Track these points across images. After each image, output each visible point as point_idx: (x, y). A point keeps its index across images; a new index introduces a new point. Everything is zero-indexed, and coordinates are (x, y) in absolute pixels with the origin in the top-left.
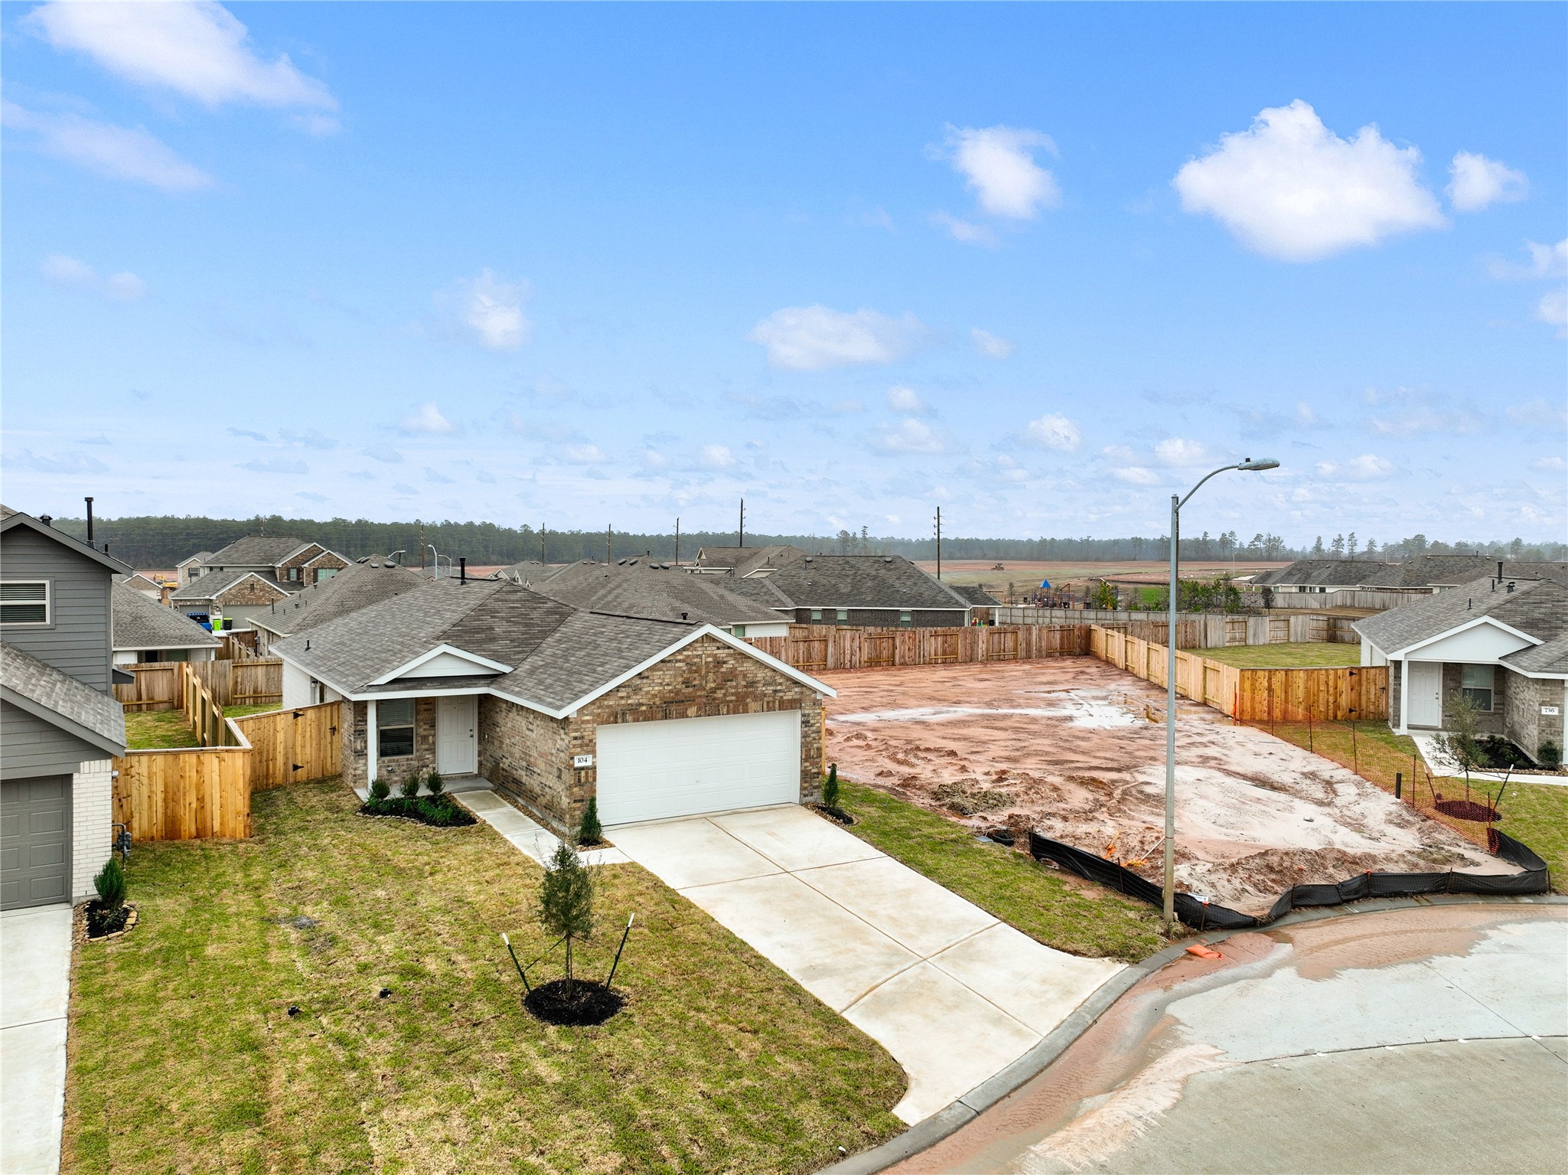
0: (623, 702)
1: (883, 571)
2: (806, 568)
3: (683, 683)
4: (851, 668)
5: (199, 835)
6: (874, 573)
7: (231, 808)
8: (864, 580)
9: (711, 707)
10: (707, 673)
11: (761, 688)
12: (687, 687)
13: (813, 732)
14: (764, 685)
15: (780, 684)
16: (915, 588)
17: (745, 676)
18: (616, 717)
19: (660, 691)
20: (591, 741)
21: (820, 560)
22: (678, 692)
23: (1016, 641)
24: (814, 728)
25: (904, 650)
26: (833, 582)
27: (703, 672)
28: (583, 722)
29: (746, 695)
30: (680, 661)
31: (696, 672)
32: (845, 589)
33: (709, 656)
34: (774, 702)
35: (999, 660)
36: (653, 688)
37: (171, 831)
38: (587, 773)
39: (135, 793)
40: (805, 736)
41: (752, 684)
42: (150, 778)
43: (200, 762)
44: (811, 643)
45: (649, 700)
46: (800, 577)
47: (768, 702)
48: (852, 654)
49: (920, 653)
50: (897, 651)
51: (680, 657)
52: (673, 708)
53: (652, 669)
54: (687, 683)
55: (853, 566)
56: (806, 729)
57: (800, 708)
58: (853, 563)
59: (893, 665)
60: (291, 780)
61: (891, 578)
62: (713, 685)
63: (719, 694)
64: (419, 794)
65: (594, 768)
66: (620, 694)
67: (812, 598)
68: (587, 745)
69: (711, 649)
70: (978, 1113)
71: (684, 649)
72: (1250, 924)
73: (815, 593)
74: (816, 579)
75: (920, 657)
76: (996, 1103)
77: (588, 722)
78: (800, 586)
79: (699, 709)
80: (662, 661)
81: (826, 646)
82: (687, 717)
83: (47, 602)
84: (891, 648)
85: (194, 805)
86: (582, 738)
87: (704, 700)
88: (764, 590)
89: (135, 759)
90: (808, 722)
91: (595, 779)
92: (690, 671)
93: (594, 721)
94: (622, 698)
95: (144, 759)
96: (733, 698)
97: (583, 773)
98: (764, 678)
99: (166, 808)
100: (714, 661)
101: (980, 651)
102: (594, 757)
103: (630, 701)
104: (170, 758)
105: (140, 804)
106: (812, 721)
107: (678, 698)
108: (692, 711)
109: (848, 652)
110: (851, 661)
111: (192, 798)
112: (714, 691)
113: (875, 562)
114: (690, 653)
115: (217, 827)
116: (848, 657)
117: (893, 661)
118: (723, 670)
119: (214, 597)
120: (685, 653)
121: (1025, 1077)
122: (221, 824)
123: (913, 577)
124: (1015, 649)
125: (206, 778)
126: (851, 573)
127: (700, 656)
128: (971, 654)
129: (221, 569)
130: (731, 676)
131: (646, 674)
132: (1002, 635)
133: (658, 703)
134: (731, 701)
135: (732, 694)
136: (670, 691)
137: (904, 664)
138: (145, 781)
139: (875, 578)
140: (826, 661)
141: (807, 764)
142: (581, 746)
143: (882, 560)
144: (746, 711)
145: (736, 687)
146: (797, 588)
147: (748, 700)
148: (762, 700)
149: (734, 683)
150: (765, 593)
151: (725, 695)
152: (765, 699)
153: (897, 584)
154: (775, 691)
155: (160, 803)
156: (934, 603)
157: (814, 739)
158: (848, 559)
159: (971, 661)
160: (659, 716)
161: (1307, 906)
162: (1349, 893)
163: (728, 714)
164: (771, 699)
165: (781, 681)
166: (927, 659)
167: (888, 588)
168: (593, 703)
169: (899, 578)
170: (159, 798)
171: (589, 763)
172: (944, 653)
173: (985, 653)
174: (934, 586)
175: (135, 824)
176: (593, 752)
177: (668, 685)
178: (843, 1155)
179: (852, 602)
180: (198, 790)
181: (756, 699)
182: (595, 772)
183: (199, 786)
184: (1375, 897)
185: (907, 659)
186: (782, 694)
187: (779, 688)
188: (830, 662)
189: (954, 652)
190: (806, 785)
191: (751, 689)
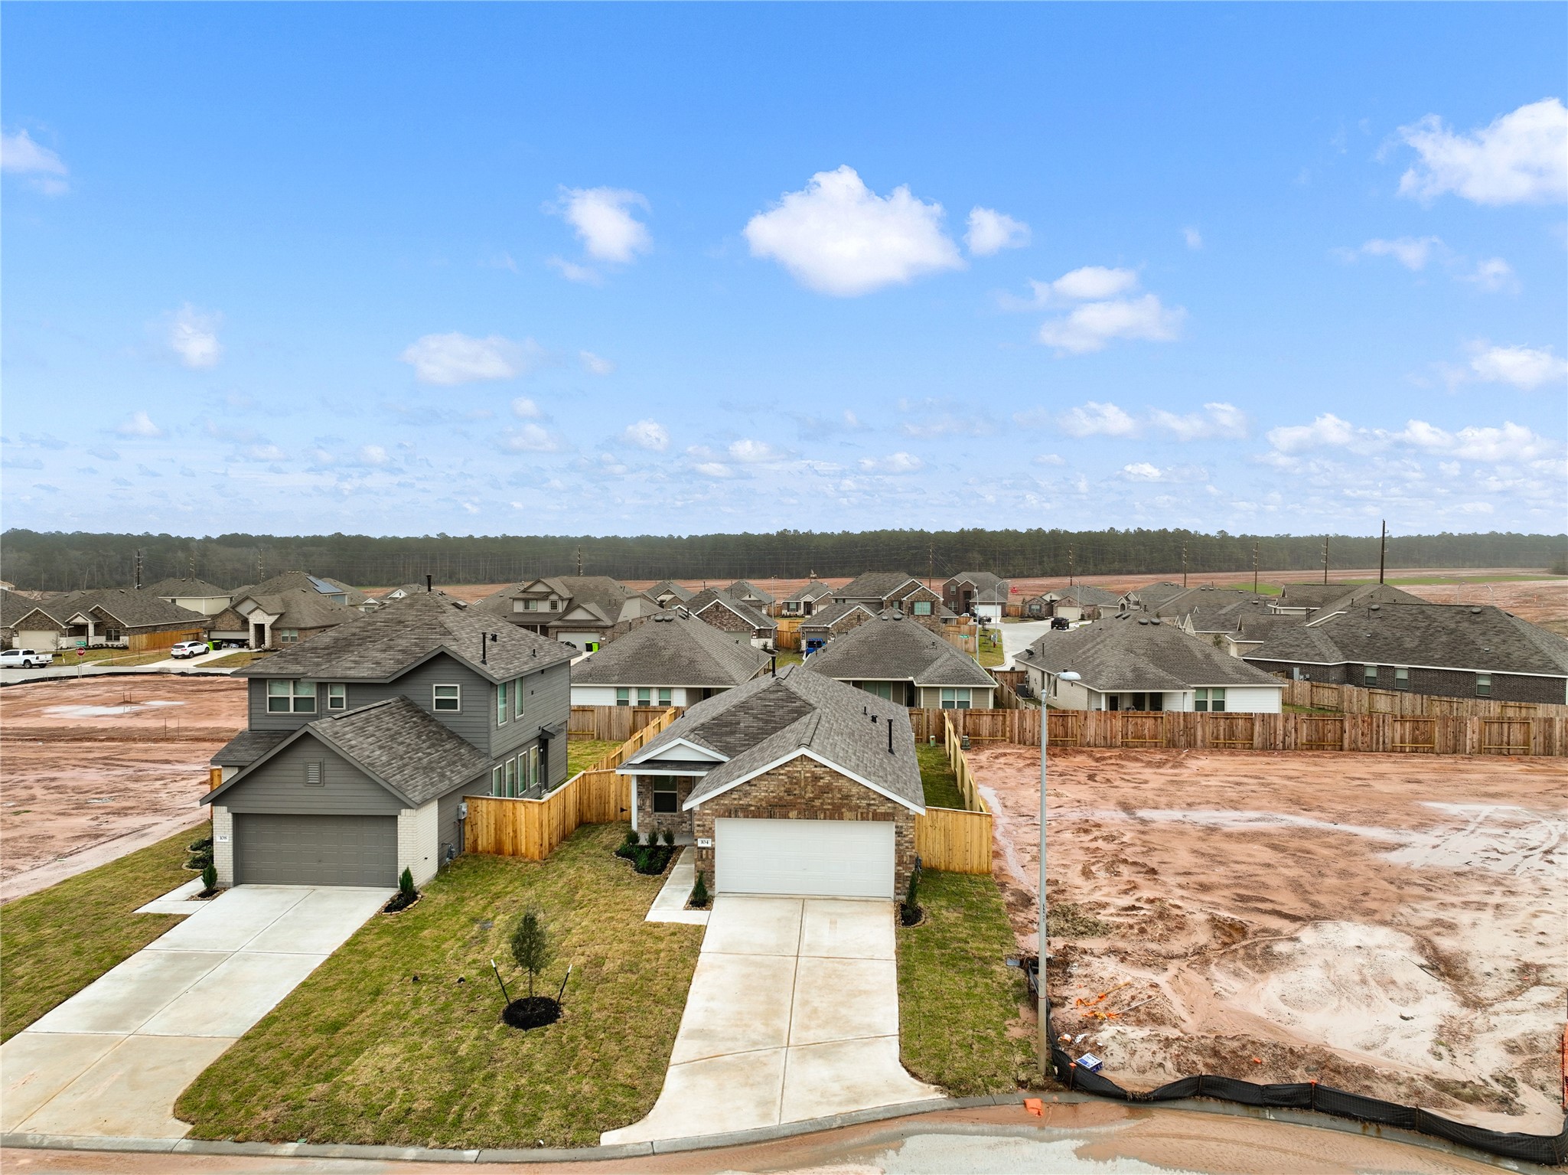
0: (736, 802)
1: (1466, 624)
2: (1369, 617)
3: (785, 792)
4: (1284, 749)
5: (514, 854)
6: (1453, 626)
7: (531, 839)
8: (1437, 634)
9: (810, 812)
10: (806, 786)
11: (855, 801)
12: (789, 795)
13: (906, 842)
14: (858, 799)
15: (874, 799)
16: (1503, 647)
17: (840, 790)
18: (731, 813)
19: (765, 797)
20: (711, 829)
21: (1389, 608)
22: (781, 799)
23: (1527, 733)
24: (907, 839)
25: (1356, 734)
26: (1398, 635)
27: (803, 784)
28: (704, 814)
29: (842, 806)
30: (782, 774)
31: (796, 784)
32: (1410, 643)
33: (807, 772)
34: (868, 813)
35: (1500, 754)
36: (760, 793)
37: (499, 850)
38: (707, 852)
39: (479, 823)
40: (898, 844)
41: (847, 797)
42: (487, 815)
43: (514, 808)
44: (1234, 721)
45: (757, 802)
46: (1359, 627)
47: (862, 813)
48: (1285, 735)
49: (1378, 740)
50: (1346, 736)
51: (782, 772)
52: (777, 810)
53: (759, 778)
54: (788, 792)
55: (1428, 617)
56: (899, 839)
57: (893, 820)
58: (1430, 613)
59: (1341, 750)
60: (619, 818)
61: (1472, 632)
62: (811, 795)
63: (817, 803)
64: (658, 844)
65: (713, 849)
66: (733, 796)
67: (1367, 652)
68: (708, 832)
69: (810, 767)
70: (654, 1154)
71: (786, 764)
72: (1117, 1095)
73: (1371, 647)
74: (1378, 631)
75: (1378, 743)
76: (676, 1152)
77: (708, 814)
78: (1357, 637)
79: (799, 813)
80: (767, 773)
81: (1253, 725)
82: (789, 818)
83: (458, 698)
84: (1339, 732)
85: (511, 834)
86: (704, 826)
87: (804, 807)
88: (1306, 642)
89: (479, 802)
90: (902, 833)
91: (713, 857)
92: (791, 783)
93: (713, 815)
94: (735, 799)
95: (484, 802)
96: (830, 807)
97: (704, 852)
98: (858, 793)
99: (496, 834)
100: (812, 776)
101: (1468, 742)
102: (714, 840)
103: (741, 802)
104: (498, 802)
105: (482, 830)
106: (905, 833)
107: (781, 803)
108: (793, 814)
109: (1280, 732)
110: (1284, 742)
111: (510, 830)
112: (812, 800)
113: (1458, 613)
114: (791, 769)
115: (523, 851)
116: (1280, 738)
117: (1341, 746)
118: (820, 784)
119: (830, 626)
120: (787, 769)
121: (719, 1144)
122: (526, 849)
123: (1504, 633)
124: (1526, 743)
125: (518, 818)
126: (1423, 624)
127: (800, 772)
128: (1455, 745)
129: (844, 600)
130: (828, 789)
131: (754, 783)
132: (1506, 726)
133: (764, 806)
134: (828, 809)
135: (829, 804)
136: (774, 797)
137: (1355, 749)
138: (485, 816)
139: (1453, 632)
140: (1252, 740)
141: (901, 868)
142: (703, 832)
143: (1467, 610)
144: (841, 818)
145: (832, 798)
146: (1353, 640)
147: (843, 810)
148: (856, 810)
149: (830, 795)
150: (1307, 646)
151: (822, 804)
152: (860, 810)
153: (1480, 641)
154: (869, 805)
155: (493, 831)
156: (1524, 666)
157: (907, 848)
158: (1424, 608)
159: (1455, 752)
160: (766, 815)
161: (1216, 1098)
162: (1277, 1098)
163: (825, 818)
164: (865, 810)
165: (874, 796)
166: (1389, 746)
167: (1467, 645)
168: (712, 800)
169: (1484, 634)
170: (492, 827)
171: (709, 845)
172: (1415, 740)
173: (1476, 745)
174: (1530, 646)
175: (480, 842)
176: (713, 838)
177: (772, 792)
178: (540, 1146)
179: (1415, 659)
180: (513, 825)
181: (850, 809)
182: (713, 852)
183: (514, 822)
184: (1318, 1110)
185: (1360, 744)
186: (875, 808)
187: (872, 802)
188: (1257, 740)
189: (1429, 740)
190: (899, 885)
191: (845, 801)
